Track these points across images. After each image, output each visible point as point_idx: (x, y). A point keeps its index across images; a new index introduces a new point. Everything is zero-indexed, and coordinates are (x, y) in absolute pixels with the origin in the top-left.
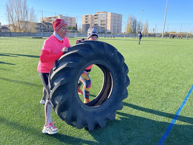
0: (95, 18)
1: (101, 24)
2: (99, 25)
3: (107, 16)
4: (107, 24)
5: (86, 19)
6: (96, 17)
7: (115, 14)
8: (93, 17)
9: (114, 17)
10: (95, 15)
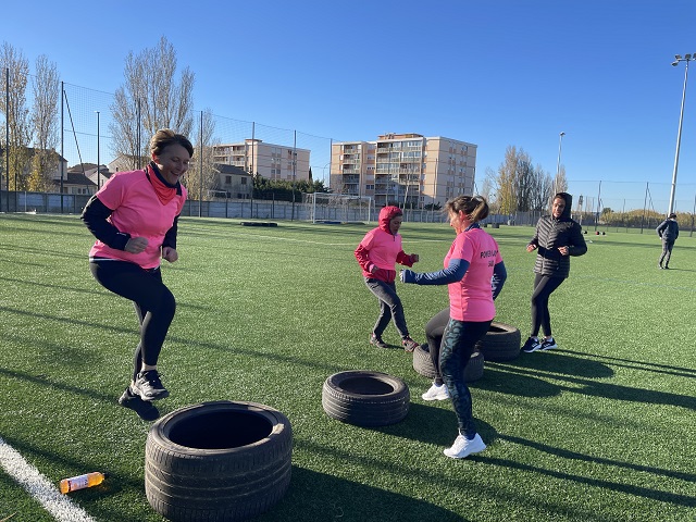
0: (380, 155)
1: (402, 176)
2: (395, 179)
3: (424, 150)
4: (423, 176)
5: (346, 157)
6: (382, 151)
7: (453, 141)
8: (371, 151)
9: (450, 152)
10: (380, 145)
